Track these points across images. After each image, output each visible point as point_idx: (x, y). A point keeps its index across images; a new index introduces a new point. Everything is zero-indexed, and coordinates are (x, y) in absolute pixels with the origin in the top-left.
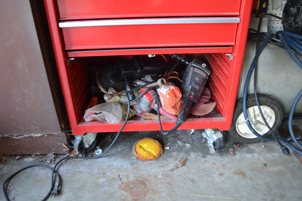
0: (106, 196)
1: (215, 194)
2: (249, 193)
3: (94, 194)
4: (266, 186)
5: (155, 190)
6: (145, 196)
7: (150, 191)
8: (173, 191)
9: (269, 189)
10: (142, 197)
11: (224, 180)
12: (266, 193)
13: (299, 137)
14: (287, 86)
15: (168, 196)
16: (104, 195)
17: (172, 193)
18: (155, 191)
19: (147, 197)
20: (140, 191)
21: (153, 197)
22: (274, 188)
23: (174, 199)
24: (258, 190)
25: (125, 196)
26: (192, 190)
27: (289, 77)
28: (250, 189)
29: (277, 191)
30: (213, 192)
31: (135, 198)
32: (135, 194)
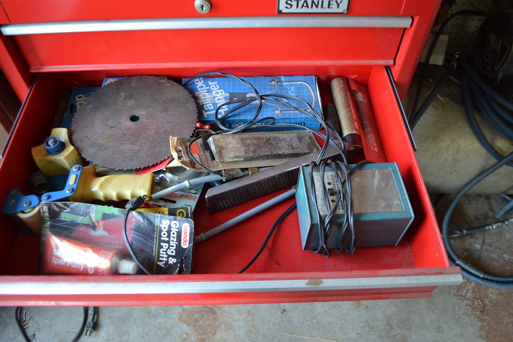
0: (161, 333)
1: (312, 333)
2: (358, 334)
3: (144, 329)
4: (385, 323)
5: (229, 324)
6: (214, 334)
7: (222, 326)
8: (253, 326)
9: (388, 327)
10: (210, 335)
11: (328, 310)
12: (383, 334)
13: (457, 233)
14: (451, 173)
15: (247, 335)
16: (159, 331)
17: (252, 329)
18: (229, 327)
19: (217, 336)
20: (208, 325)
21: (226, 337)
22: (396, 325)
23: (254, 340)
24: (372, 328)
25: (187, 334)
26: (280, 326)
27: (458, 160)
28: (361, 327)
29: (399, 331)
30: (309, 331)
31: (201, 336)
32: (200, 331)
